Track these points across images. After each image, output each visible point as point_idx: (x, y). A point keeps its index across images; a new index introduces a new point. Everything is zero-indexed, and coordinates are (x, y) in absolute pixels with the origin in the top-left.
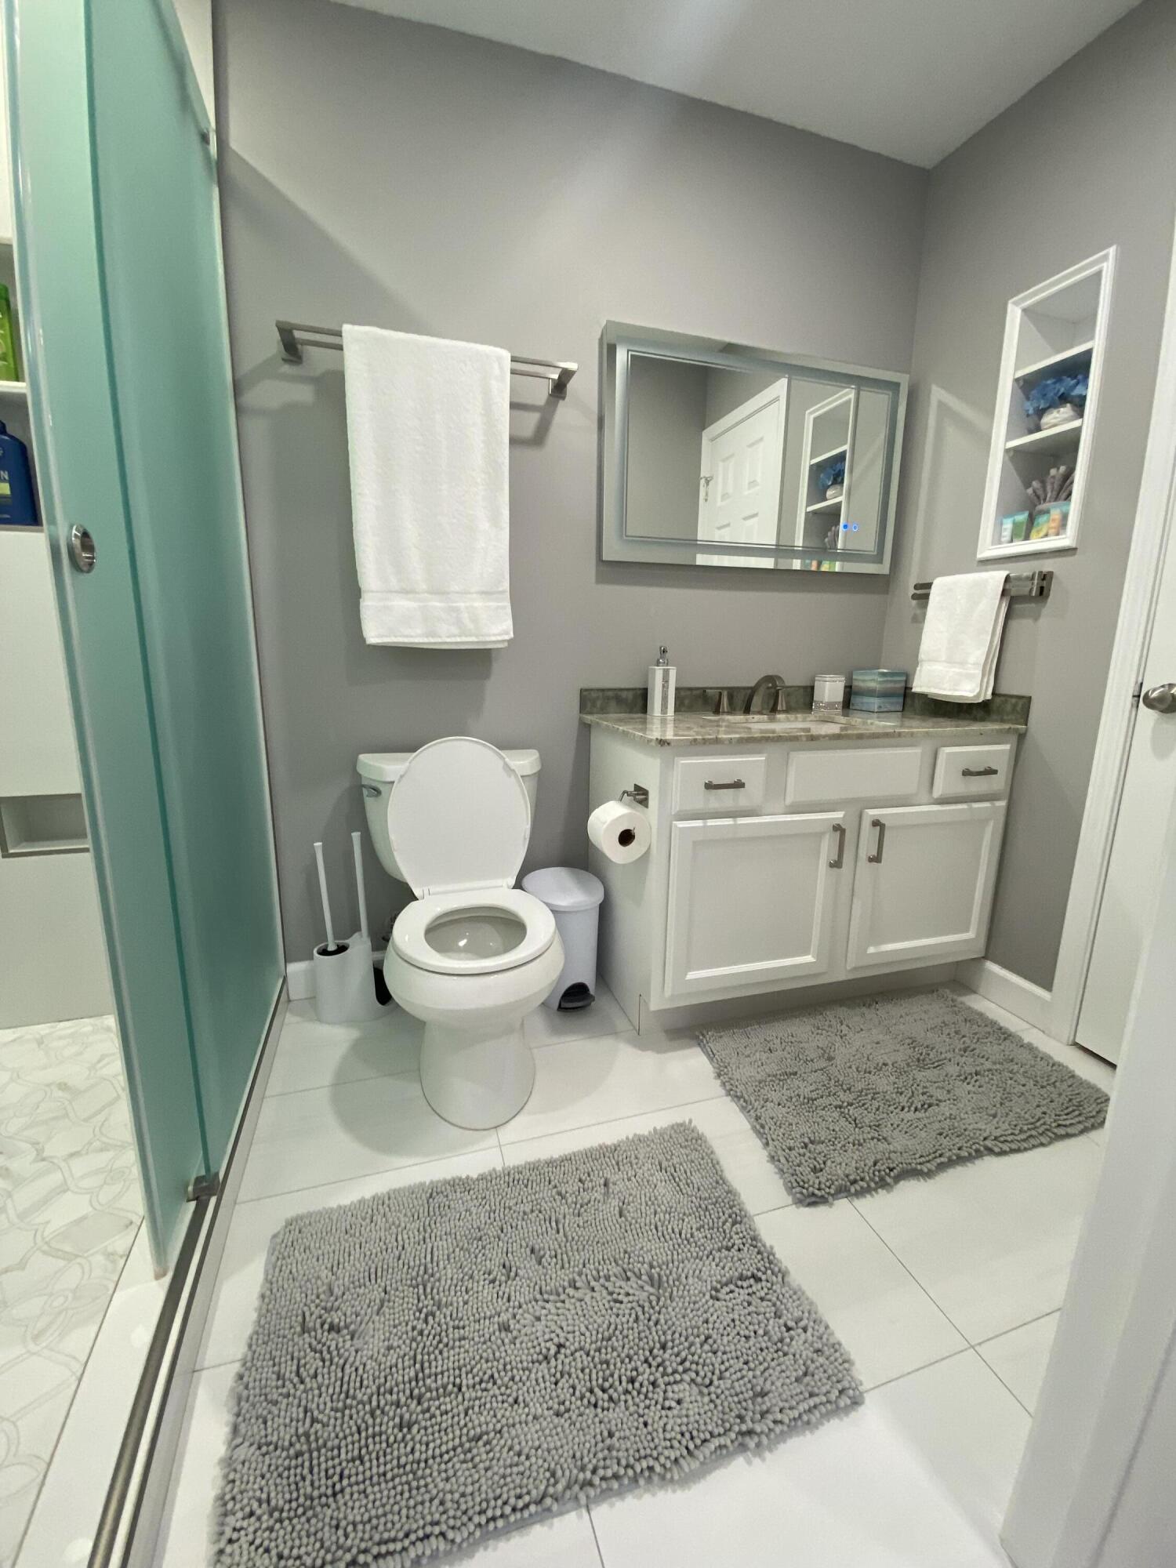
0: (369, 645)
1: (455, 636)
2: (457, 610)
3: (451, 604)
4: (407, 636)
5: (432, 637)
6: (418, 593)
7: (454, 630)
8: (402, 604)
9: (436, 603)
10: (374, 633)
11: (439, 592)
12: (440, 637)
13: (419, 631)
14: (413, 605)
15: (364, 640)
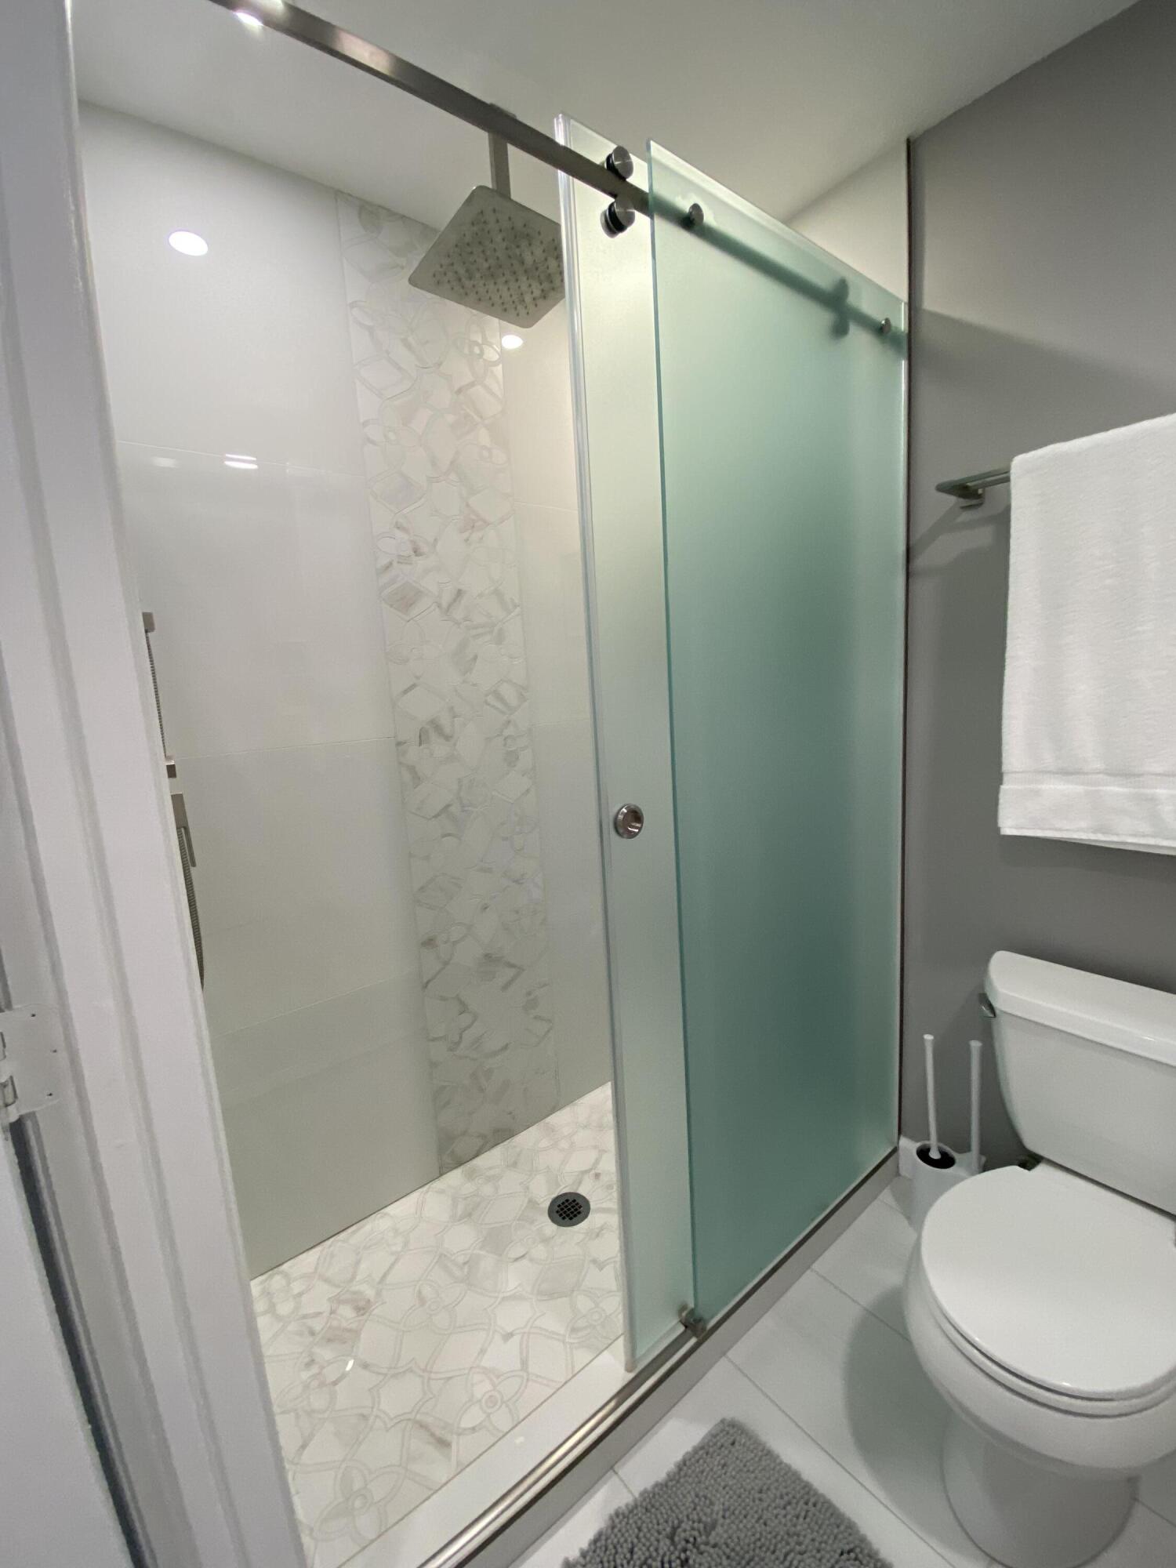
0: (1005, 836)
1: (1144, 836)
2: (1153, 800)
3: (1142, 791)
4: (1060, 830)
5: (1103, 833)
6: (1087, 774)
7: (1145, 828)
8: (1056, 788)
9: (1115, 789)
10: (1011, 823)
11: (1124, 774)
12: (1117, 835)
13: (1083, 824)
14: (1080, 789)
15: (998, 829)
